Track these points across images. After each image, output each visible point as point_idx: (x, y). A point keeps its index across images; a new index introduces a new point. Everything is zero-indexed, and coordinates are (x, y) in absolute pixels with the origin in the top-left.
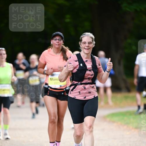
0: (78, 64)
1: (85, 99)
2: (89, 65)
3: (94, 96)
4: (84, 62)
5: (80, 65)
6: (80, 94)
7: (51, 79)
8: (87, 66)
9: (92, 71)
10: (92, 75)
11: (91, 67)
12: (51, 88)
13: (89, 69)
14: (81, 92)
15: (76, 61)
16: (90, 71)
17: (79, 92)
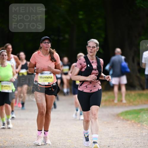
0: (86, 64)
1: (91, 92)
2: (95, 66)
3: (98, 89)
4: (91, 63)
5: (87, 65)
6: (87, 88)
7: (40, 77)
8: (93, 67)
9: (97, 70)
10: (97, 73)
11: (96, 67)
12: (40, 85)
13: (95, 69)
14: (87, 86)
15: (84, 62)
16: (95, 70)
17: (86, 86)
